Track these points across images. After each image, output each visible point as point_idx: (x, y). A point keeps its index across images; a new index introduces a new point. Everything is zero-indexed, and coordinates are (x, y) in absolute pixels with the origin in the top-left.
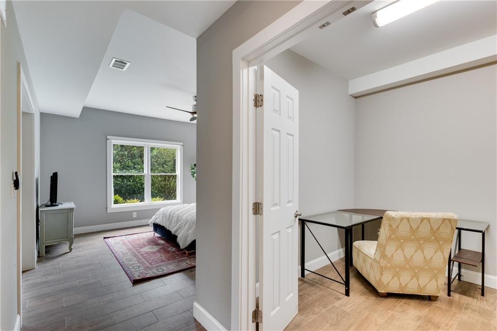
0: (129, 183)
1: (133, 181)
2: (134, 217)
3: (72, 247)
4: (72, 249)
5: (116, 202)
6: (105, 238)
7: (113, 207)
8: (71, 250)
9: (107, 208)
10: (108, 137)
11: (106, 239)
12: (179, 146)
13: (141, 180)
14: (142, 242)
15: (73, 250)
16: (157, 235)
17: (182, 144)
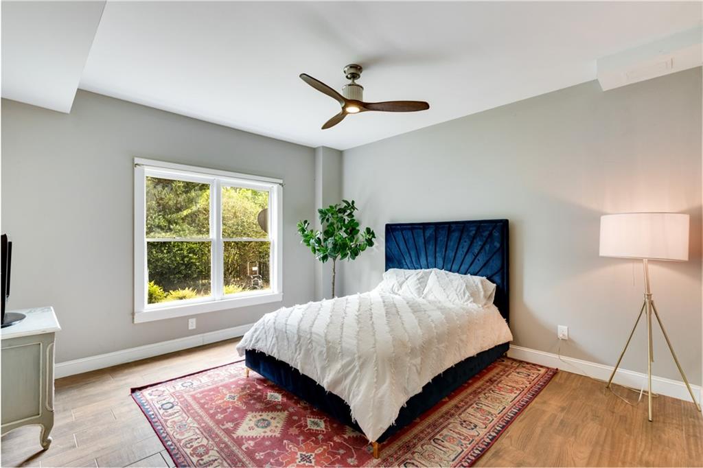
0: (160, 256)
1: (168, 252)
2: (190, 328)
3: (50, 438)
4: (49, 442)
5: (152, 298)
6: (133, 390)
7: (147, 310)
8: (46, 444)
9: (133, 314)
10: (137, 161)
11: (138, 393)
12: (276, 186)
13: (182, 250)
14: (227, 398)
15: (51, 446)
16: (254, 374)
17: (281, 181)
